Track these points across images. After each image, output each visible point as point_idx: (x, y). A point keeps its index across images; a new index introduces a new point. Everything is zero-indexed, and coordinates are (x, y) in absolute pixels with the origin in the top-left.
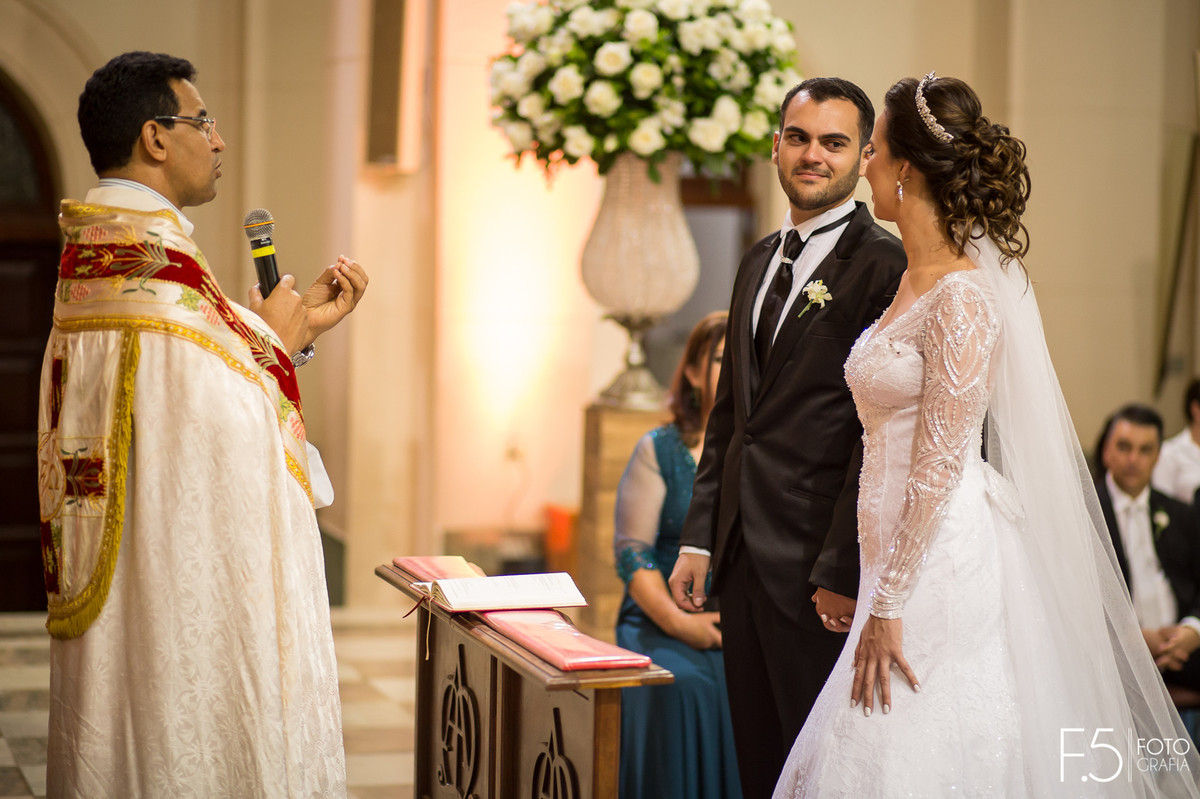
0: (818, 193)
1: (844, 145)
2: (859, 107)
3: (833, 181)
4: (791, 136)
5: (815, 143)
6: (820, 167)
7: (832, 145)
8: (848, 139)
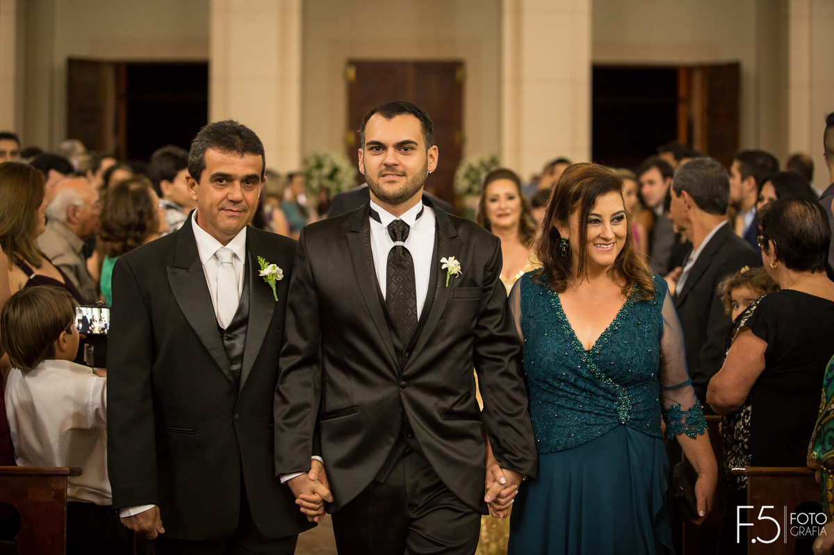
0: (401, 189)
1: (413, 149)
2: (420, 118)
3: (410, 178)
4: (371, 149)
5: (391, 150)
6: (398, 168)
7: (403, 150)
8: (417, 144)
